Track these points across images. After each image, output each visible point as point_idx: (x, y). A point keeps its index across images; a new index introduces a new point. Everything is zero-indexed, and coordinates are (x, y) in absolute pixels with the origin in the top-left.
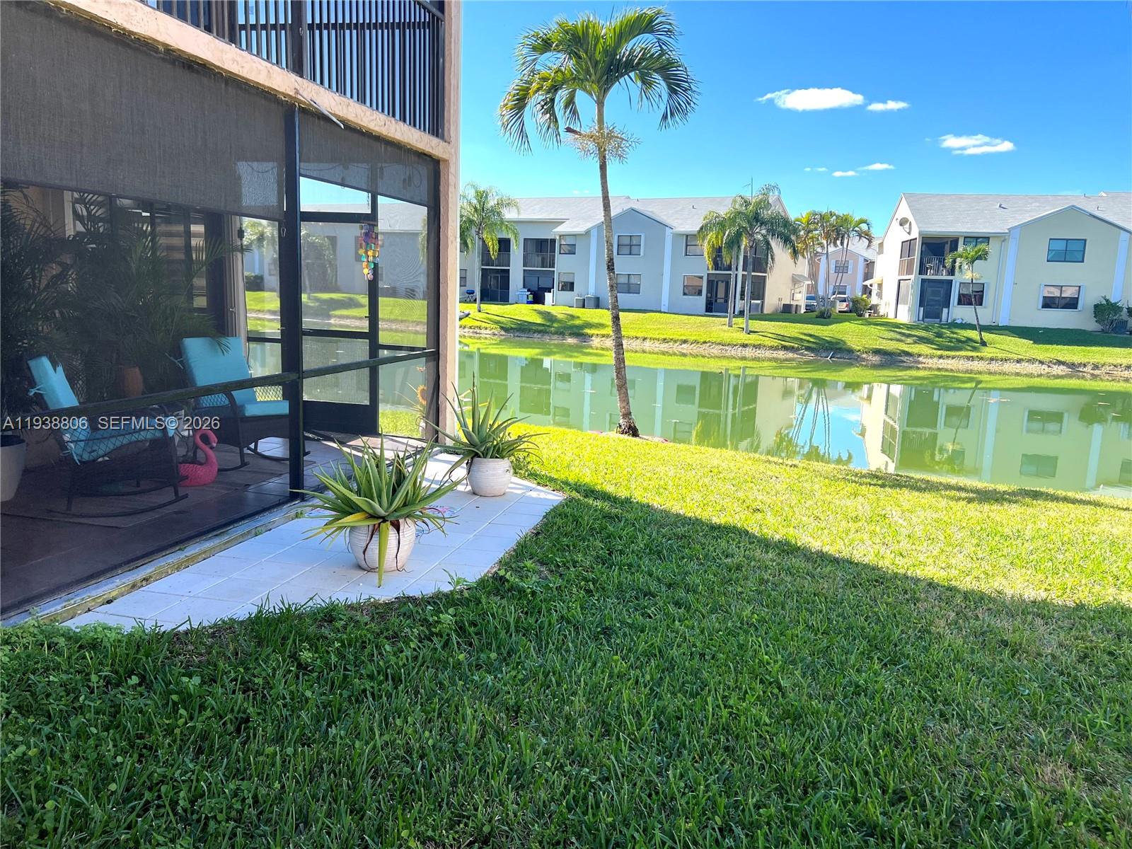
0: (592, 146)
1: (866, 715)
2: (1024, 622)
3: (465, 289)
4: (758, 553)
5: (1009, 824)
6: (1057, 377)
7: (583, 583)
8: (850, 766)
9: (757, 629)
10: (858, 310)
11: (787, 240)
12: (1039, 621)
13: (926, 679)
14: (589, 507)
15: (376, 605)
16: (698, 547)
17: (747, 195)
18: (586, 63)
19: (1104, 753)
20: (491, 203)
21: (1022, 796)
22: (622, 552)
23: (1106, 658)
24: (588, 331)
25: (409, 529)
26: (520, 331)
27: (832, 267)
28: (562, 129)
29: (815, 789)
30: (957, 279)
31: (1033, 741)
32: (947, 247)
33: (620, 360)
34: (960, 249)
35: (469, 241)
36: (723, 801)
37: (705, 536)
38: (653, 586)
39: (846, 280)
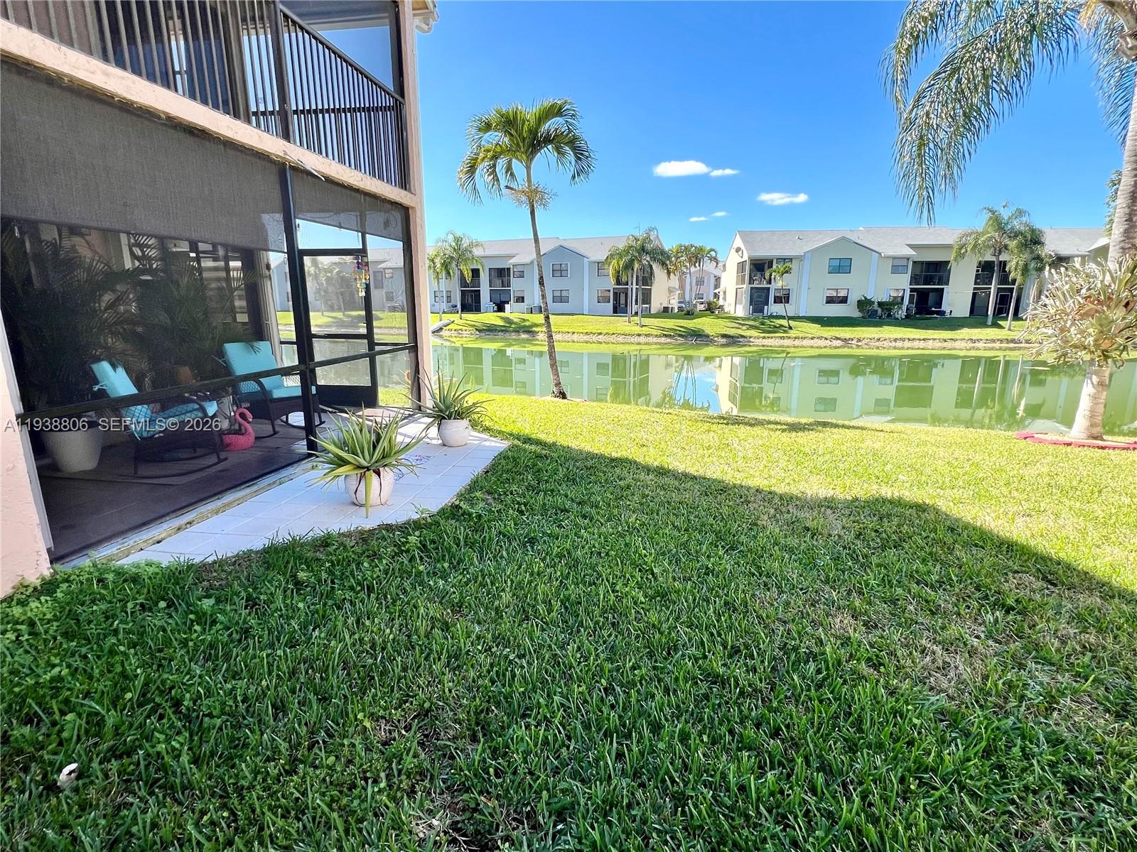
0: (524, 198)
1: (713, 589)
2: (819, 513)
3: (450, 304)
4: (642, 476)
5: (812, 667)
6: (836, 348)
7: (517, 506)
8: (701, 630)
9: (639, 531)
10: (711, 309)
11: (663, 264)
12: (829, 512)
13: (754, 559)
14: (525, 450)
15: (362, 532)
16: (601, 474)
17: (637, 234)
18: (517, 140)
19: (875, 604)
20: (465, 244)
21: (820, 642)
22: (547, 482)
23: (873, 534)
24: (534, 329)
25: (388, 475)
26: (490, 330)
27: (694, 281)
28: (502, 187)
29: (676, 650)
30: (773, 286)
31: (827, 599)
32: (766, 266)
33: (551, 347)
34: (774, 267)
35: (451, 271)
36: (608, 666)
37: (606, 466)
38: (568, 504)
39: (703, 290)
